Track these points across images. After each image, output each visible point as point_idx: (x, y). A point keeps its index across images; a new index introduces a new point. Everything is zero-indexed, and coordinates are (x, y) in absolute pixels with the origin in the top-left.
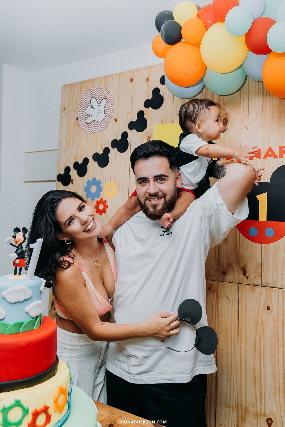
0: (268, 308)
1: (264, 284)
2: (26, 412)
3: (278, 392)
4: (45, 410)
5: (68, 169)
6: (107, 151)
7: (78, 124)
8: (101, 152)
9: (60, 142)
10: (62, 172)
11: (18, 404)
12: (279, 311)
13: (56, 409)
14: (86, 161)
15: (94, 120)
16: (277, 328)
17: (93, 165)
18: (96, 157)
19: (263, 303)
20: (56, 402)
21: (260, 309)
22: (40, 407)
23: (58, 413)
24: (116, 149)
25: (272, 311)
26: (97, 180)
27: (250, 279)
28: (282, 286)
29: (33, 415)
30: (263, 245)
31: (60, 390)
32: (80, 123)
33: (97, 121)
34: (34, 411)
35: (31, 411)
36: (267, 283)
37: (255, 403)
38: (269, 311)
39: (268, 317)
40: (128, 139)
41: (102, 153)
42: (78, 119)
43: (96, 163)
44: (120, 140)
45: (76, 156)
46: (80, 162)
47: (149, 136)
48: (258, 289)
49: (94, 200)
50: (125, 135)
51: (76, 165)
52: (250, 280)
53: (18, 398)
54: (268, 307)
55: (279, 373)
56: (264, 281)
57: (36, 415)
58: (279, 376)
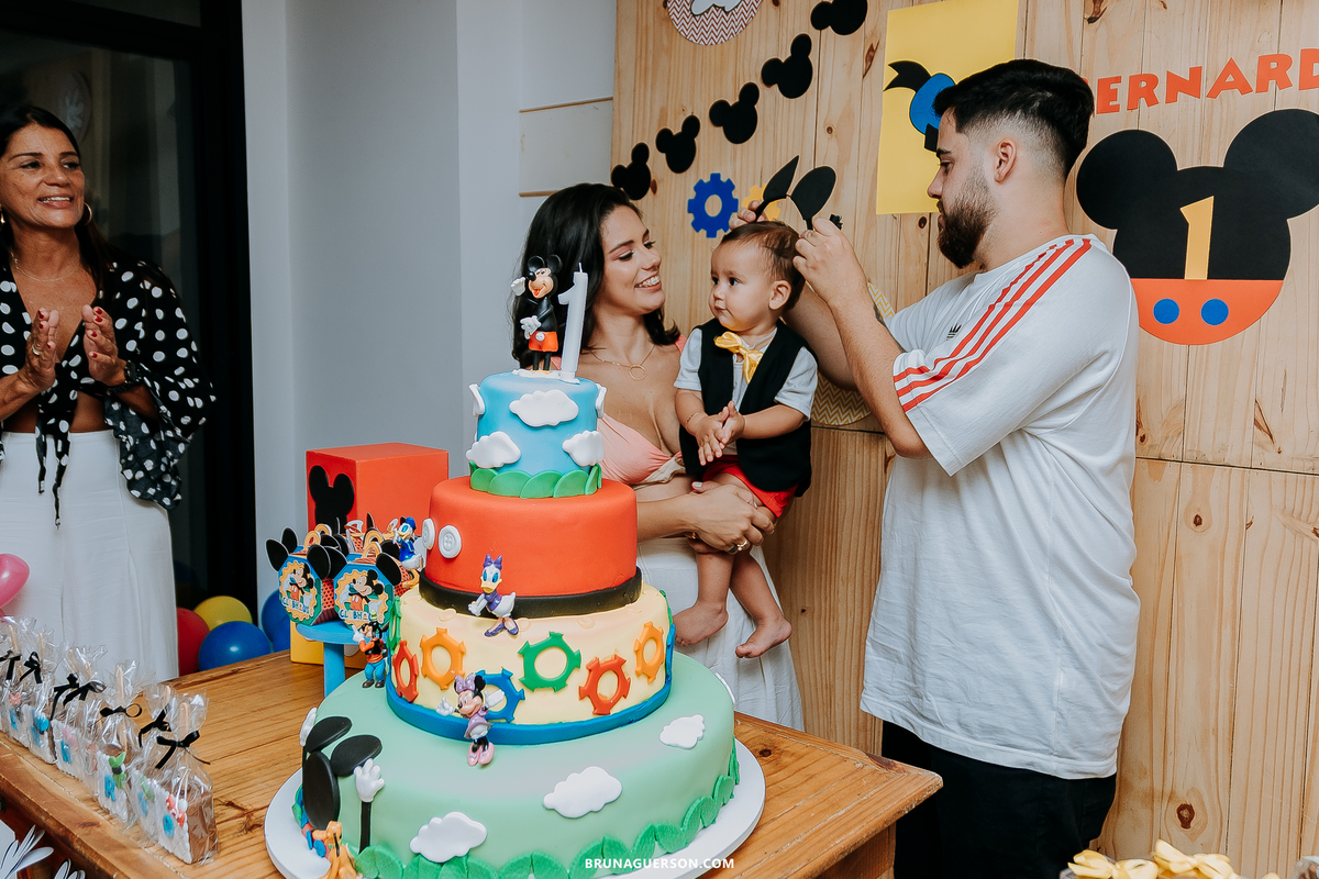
0: (1198, 521)
1: (1188, 456)
2: (574, 661)
3: (1212, 738)
4: (617, 666)
5: (640, 152)
6: (750, 94)
7: (669, 19)
8: (732, 100)
9: (618, 74)
10: (626, 162)
11: (556, 641)
12: (1227, 529)
13: (639, 669)
14: (692, 125)
15: (715, 6)
16: (1219, 573)
17: (710, 139)
18: (720, 113)
19: (1182, 507)
20: (639, 651)
21: (1174, 524)
22: (605, 656)
23: (644, 679)
24: (776, 87)
25: (1209, 527)
26: (723, 179)
27: (1148, 442)
28: (1240, 461)
29: (590, 671)
30: (1193, 348)
31: (647, 629)
32: (673, 17)
33: (723, 9)
34: (592, 662)
35: (585, 661)
36: (1198, 452)
37: (1148, 767)
38: (1200, 528)
39: (1195, 546)
40: (812, 57)
41: (737, 100)
42: (669, 5)
43: (720, 130)
44: (788, 60)
45: (663, 113)
46: (676, 129)
47: (872, 46)
48: (1170, 470)
49: (714, 236)
50: (802, 45)
51: (665, 139)
52: (1151, 446)
53: (557, 630)
54: (1197, 516)
55: (1218, 690)
56: (1189, 448)
57: (597, 671)
58: (1218, 697)
